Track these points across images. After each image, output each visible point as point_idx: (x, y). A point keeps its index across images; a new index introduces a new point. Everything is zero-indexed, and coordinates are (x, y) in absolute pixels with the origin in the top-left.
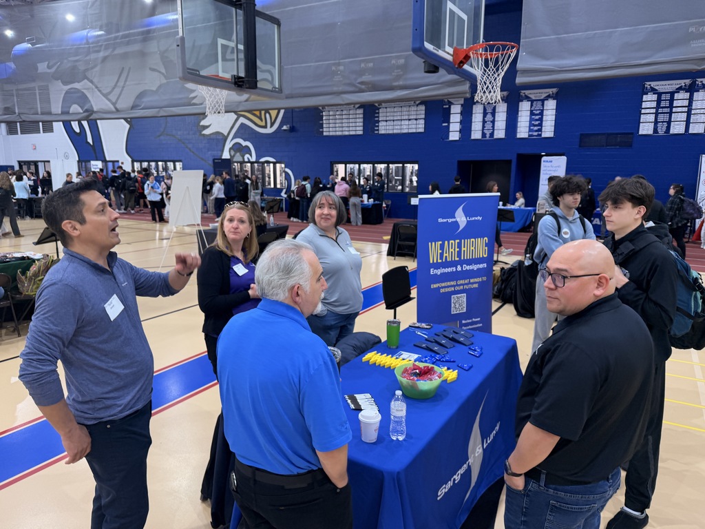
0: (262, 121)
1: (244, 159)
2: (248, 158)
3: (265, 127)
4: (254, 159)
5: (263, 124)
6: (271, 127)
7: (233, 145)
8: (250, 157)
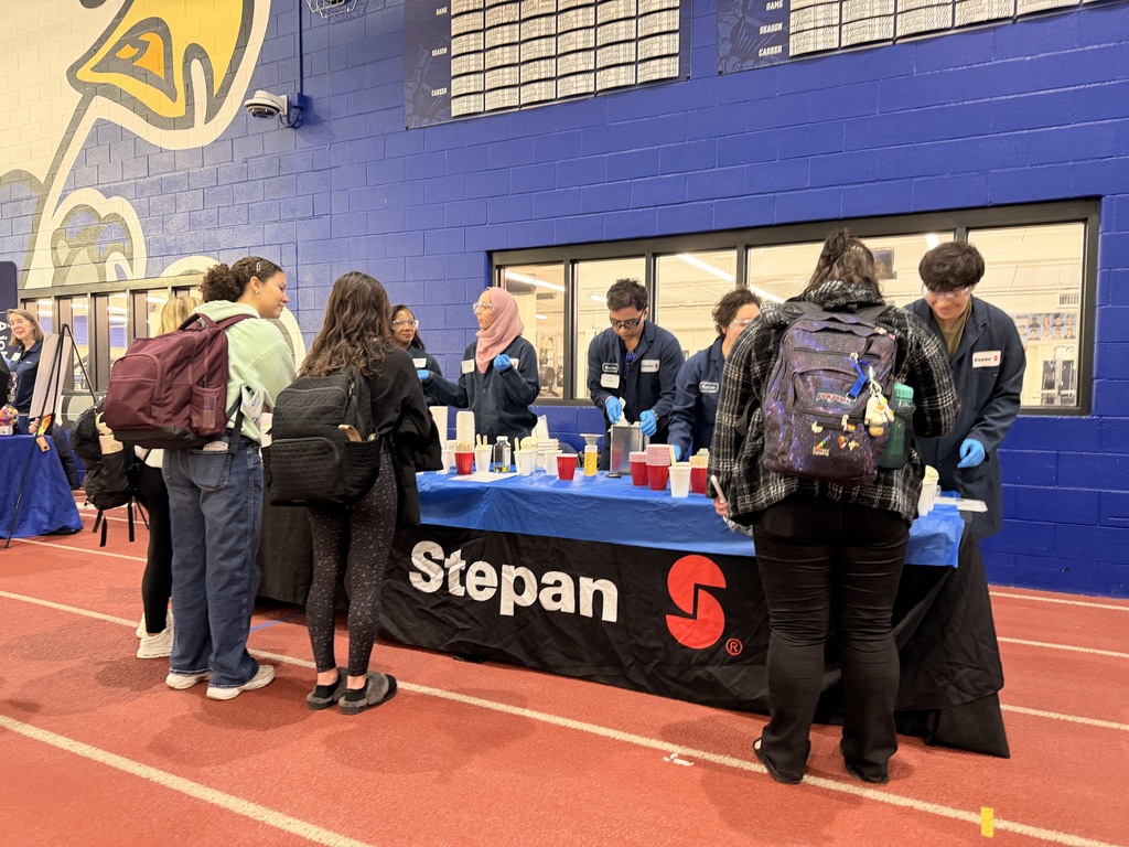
0: (173, 97)
1: (102, 274)
2: (119, 270)
3: (186, 122)
4: (137, 274)
5: (177, 109)
6: (210, 116)
7: (67, 218)
8: (125, 265)
